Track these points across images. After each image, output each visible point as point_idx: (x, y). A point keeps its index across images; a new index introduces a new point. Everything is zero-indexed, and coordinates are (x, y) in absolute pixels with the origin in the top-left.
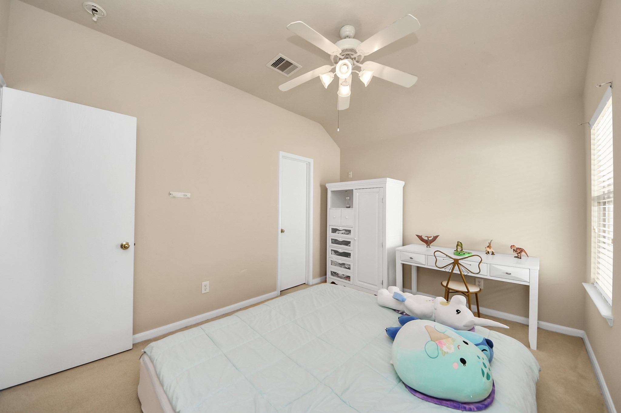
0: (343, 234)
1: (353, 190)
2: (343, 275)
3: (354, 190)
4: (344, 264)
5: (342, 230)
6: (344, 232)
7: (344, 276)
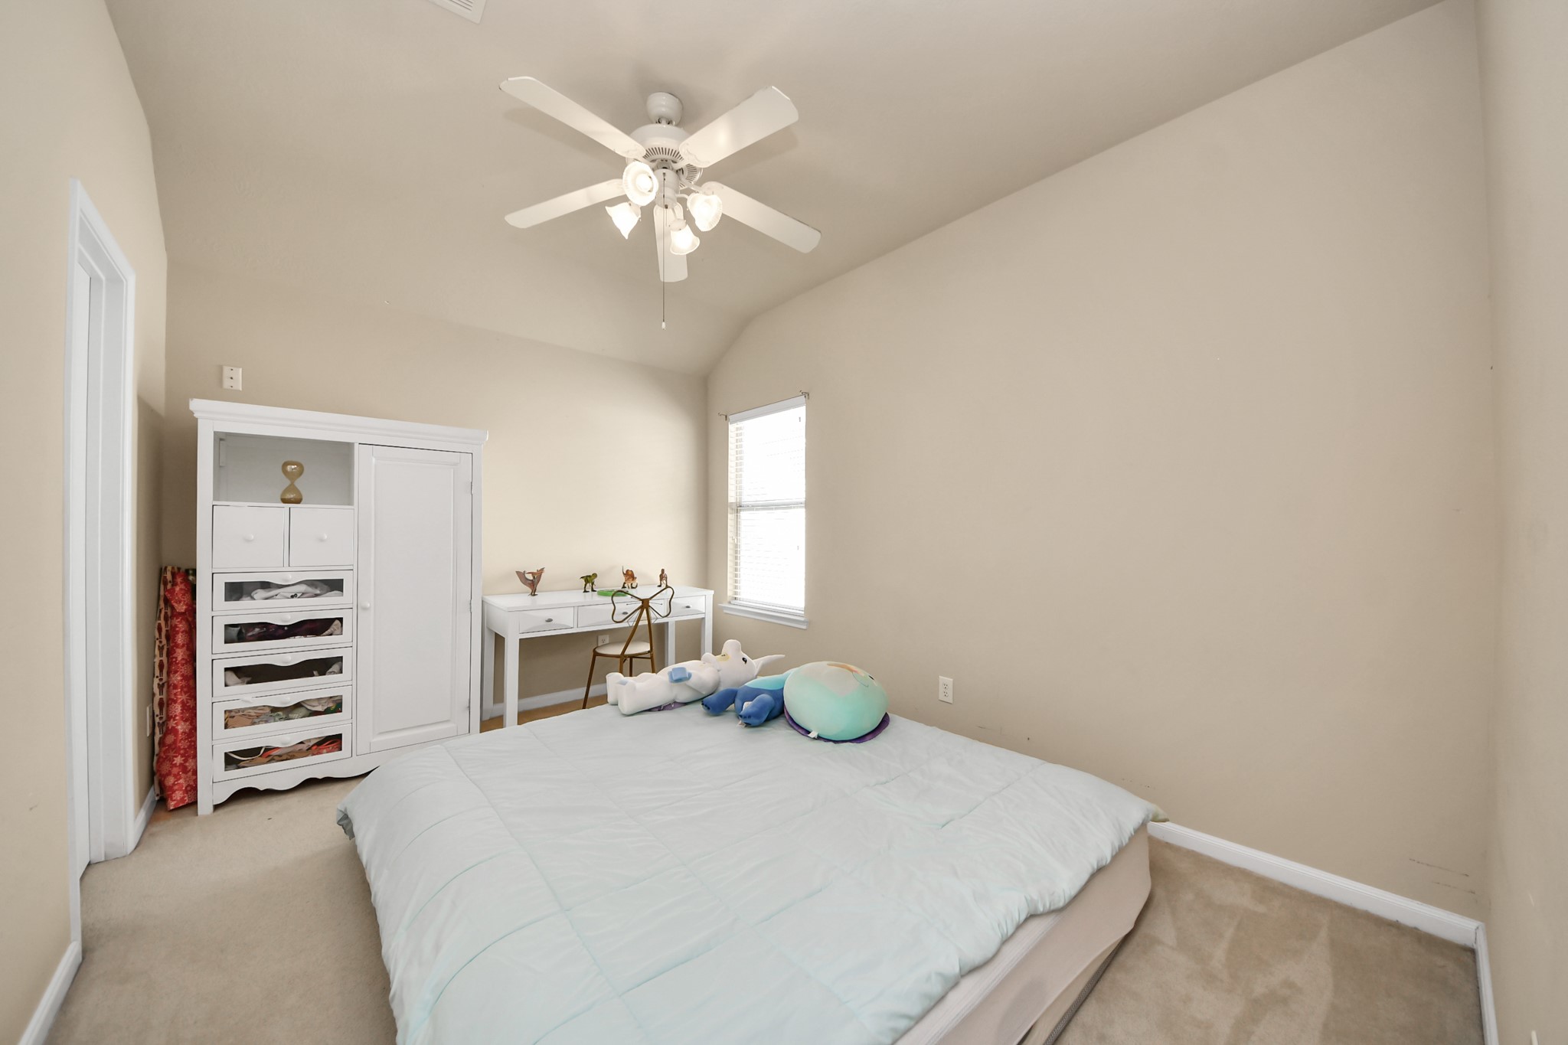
0: (295, 599)
1: (353, 444)
2: (302, 743)
3: (356, 446)
4: (299, 705)
5: (293, 585)
6: (303, 588)
7: (304, 747)
